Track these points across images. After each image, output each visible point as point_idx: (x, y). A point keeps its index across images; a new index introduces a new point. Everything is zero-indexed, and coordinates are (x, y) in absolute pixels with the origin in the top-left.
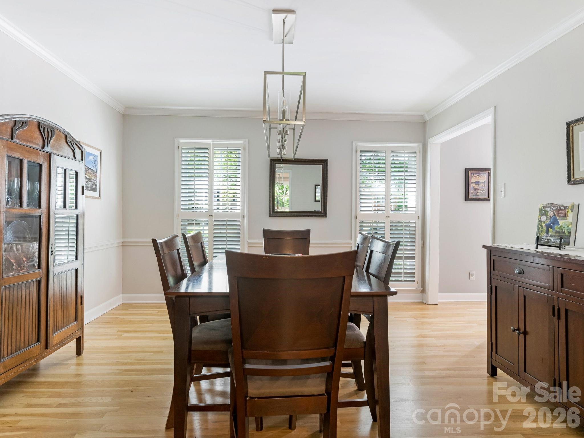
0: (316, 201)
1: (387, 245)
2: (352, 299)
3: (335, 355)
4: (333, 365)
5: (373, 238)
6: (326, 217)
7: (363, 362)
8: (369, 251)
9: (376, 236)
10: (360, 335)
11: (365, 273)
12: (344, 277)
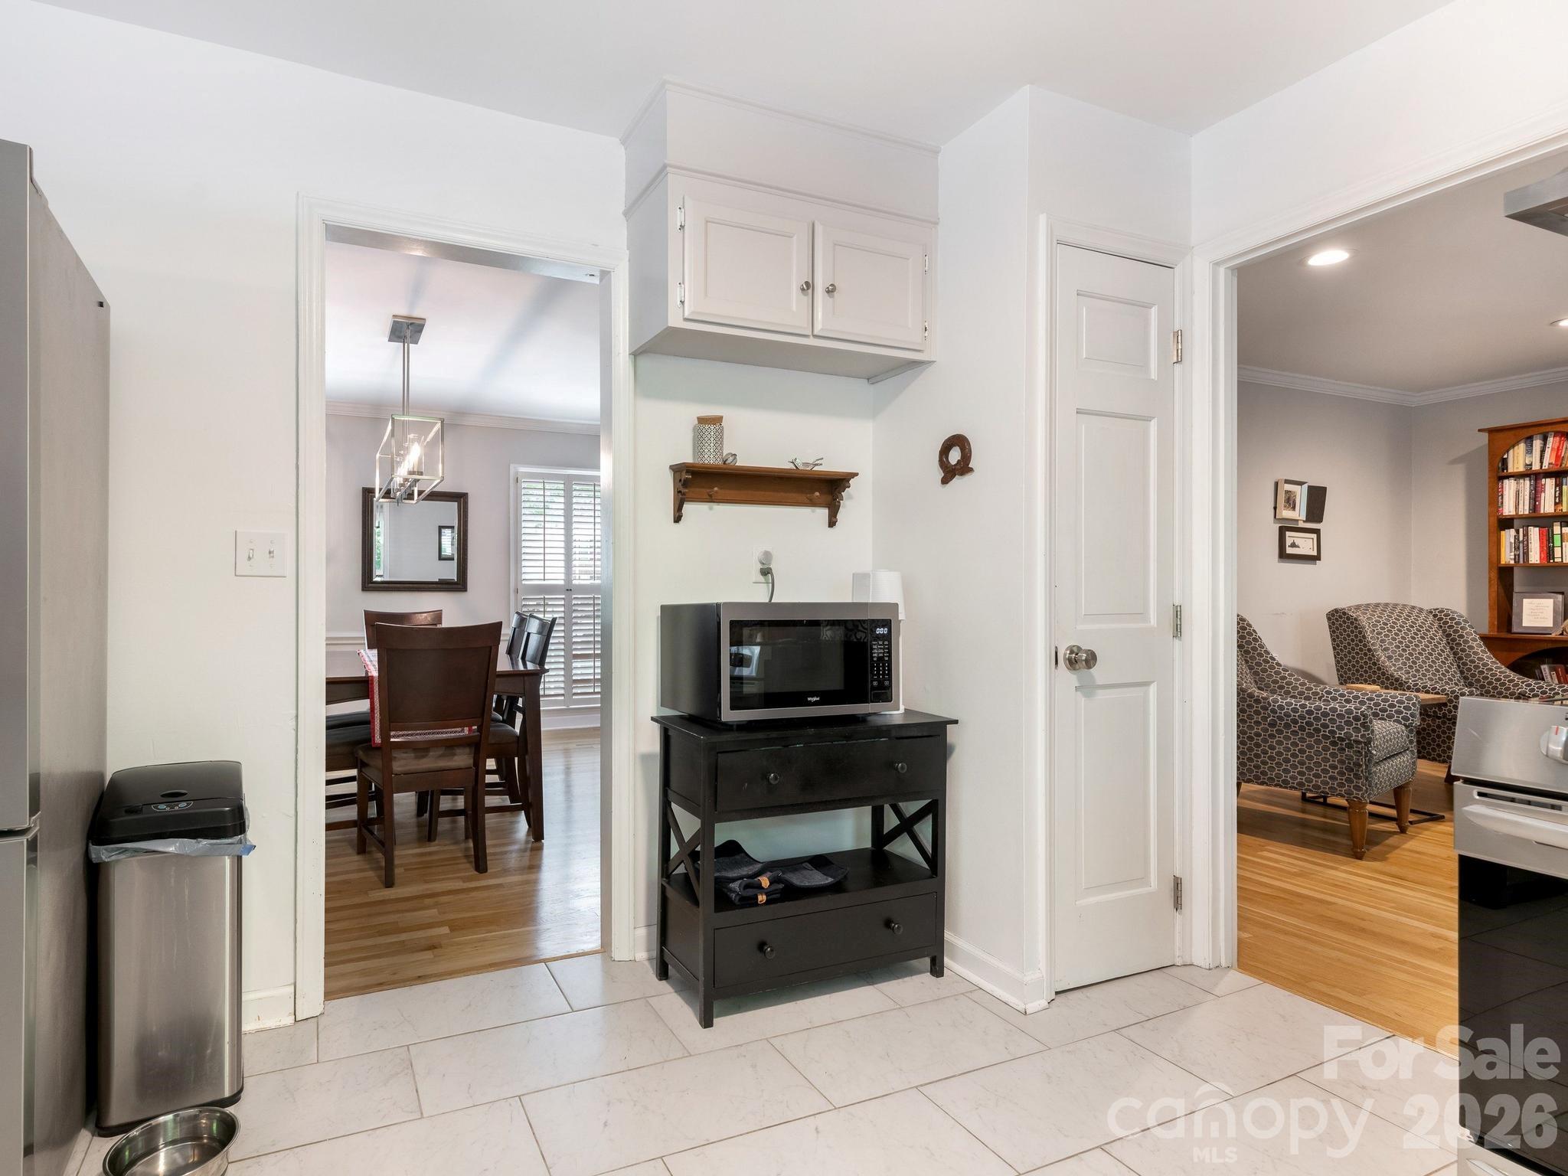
0: (441, 558)
1: (543, 623)
2: (498, 679)
3: (482, 724)
4: (481, 736)
5: (532, 616)
6: (466, 591)
7: (516, 759)
8: (526, 633)
9: (535, 615)
10: (515, 733)
11: (520, 661)
12: (491, 647)
